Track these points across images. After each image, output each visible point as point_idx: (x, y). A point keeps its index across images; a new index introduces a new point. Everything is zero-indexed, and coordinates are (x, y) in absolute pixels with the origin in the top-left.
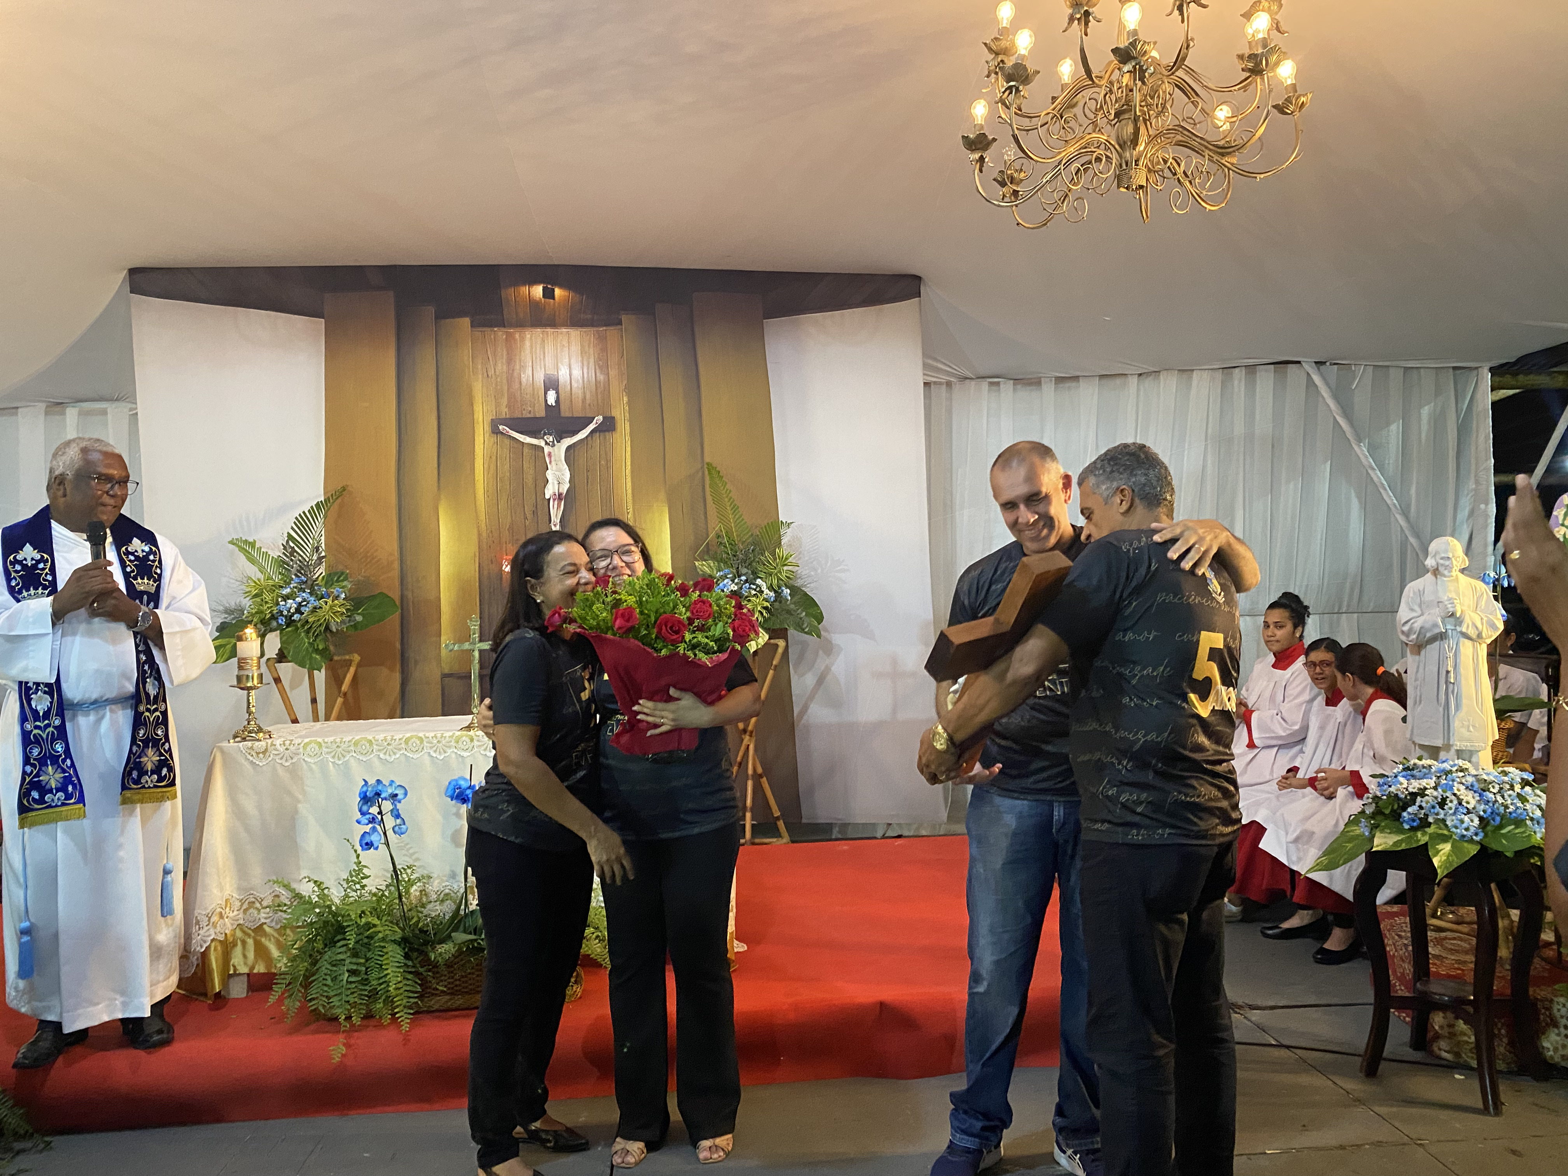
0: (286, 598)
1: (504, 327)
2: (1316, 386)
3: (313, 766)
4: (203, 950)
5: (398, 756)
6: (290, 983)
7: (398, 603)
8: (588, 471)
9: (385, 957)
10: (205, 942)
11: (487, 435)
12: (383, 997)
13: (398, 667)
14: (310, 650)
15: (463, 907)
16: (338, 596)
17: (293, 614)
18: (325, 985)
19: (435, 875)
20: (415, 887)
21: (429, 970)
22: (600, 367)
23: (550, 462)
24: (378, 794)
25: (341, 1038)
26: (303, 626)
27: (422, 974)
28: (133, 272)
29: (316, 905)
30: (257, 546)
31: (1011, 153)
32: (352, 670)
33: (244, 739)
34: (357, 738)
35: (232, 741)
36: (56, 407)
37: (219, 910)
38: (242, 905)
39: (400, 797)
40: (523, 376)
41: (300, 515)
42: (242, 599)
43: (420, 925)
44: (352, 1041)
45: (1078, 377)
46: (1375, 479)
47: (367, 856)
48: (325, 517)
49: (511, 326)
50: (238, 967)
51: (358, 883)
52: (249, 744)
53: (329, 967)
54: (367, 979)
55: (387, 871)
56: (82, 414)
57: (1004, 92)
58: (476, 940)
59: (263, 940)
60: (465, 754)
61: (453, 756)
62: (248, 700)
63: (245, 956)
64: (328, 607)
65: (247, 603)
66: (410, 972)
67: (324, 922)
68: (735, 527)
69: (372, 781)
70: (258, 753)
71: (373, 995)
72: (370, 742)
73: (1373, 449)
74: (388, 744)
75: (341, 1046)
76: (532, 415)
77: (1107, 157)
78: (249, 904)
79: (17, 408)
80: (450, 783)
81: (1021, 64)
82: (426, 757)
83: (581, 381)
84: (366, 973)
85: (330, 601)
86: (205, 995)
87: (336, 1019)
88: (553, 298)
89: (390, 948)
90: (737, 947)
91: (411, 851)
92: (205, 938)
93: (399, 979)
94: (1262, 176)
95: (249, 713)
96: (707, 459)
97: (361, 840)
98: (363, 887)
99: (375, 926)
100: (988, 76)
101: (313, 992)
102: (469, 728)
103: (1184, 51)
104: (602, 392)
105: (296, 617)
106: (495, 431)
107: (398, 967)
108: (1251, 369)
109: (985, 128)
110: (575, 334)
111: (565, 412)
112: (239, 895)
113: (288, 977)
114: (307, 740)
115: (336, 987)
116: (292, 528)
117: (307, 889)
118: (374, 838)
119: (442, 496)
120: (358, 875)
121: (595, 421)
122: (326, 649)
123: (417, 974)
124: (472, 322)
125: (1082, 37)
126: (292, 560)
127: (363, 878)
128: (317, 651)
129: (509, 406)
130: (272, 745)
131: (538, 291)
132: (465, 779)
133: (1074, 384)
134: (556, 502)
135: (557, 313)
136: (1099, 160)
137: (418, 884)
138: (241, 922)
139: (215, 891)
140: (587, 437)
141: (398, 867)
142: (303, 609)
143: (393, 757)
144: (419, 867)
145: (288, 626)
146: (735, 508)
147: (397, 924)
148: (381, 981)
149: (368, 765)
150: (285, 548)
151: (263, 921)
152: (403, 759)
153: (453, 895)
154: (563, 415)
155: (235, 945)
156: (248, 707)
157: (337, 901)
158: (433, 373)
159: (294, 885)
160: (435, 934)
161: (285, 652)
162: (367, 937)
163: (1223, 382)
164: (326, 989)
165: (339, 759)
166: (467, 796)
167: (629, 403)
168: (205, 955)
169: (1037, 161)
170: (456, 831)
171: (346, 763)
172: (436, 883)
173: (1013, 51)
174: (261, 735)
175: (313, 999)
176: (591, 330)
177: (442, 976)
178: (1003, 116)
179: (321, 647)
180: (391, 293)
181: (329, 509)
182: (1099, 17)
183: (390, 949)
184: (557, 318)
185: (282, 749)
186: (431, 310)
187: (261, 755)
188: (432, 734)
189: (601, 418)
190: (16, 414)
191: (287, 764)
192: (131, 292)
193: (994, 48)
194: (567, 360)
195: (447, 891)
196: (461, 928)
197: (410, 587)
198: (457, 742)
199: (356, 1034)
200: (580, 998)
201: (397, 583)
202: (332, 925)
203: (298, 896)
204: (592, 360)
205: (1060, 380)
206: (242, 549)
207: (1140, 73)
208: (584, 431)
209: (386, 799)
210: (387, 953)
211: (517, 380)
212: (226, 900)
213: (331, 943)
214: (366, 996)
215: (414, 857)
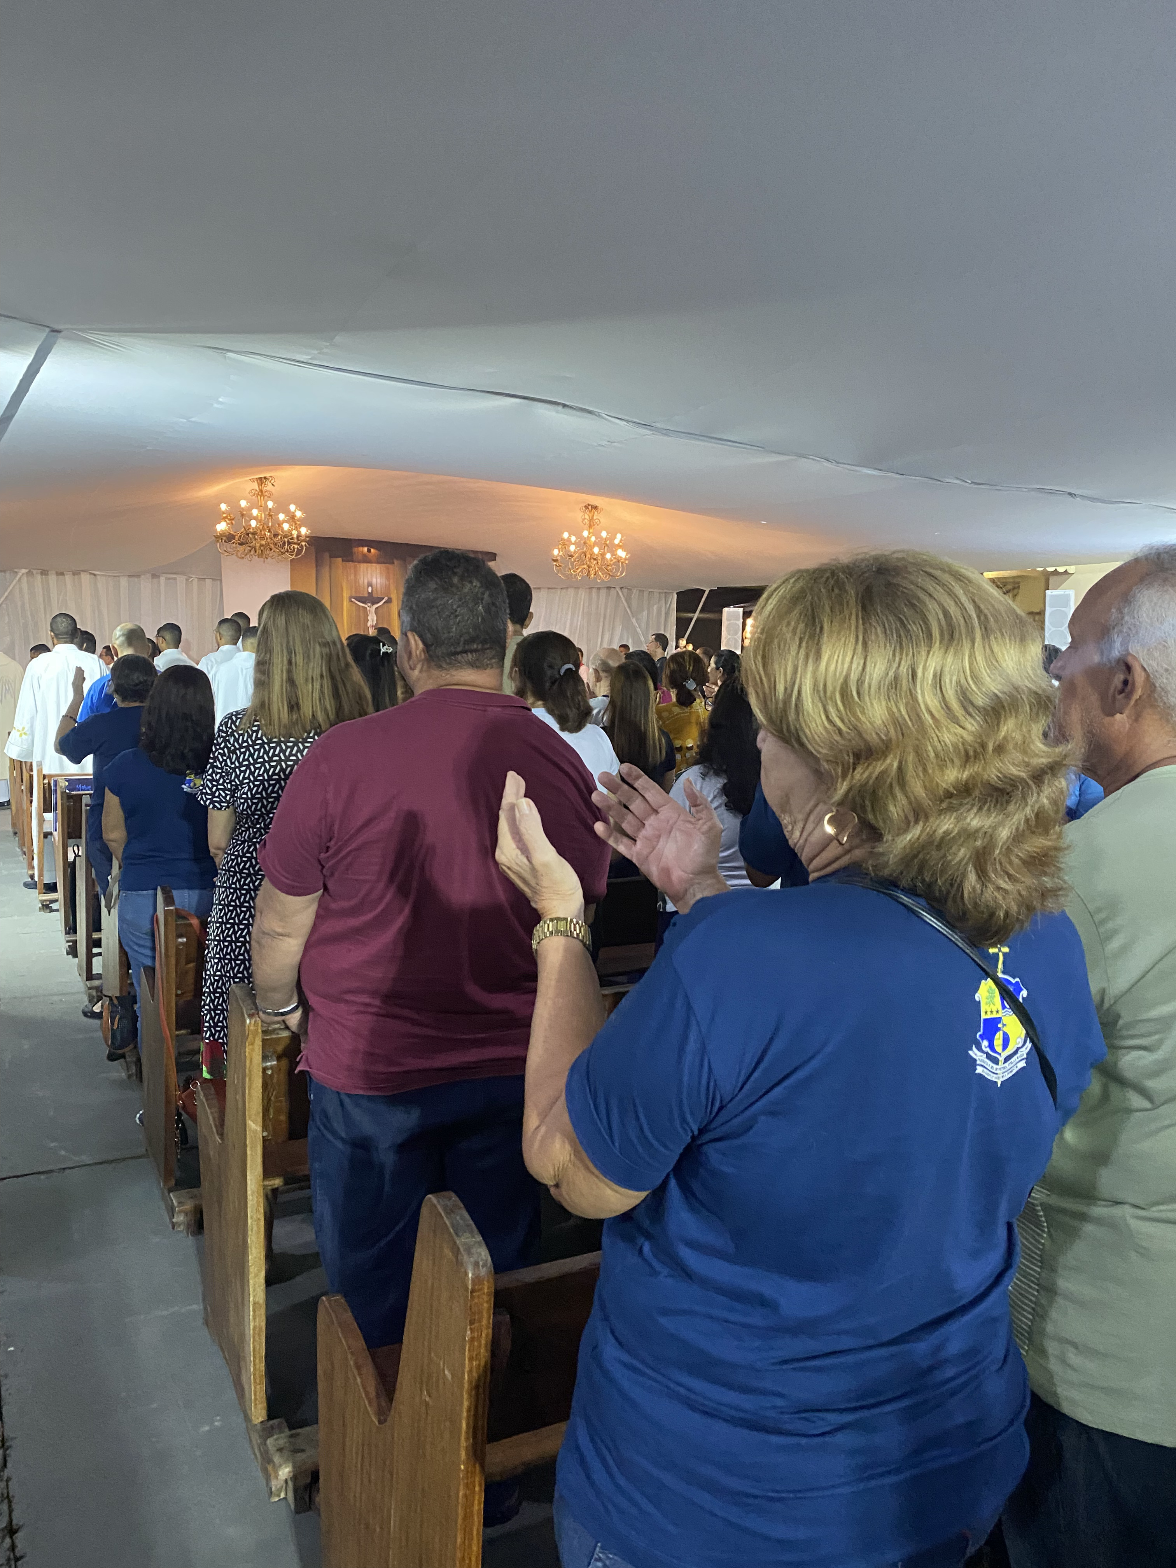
1: (353, 561)
2: (620, 596)
8: (382, 617)
22: (386, 579)
23: (369, 613)
40: (360, 581)
49: (356, 562)
73: (637, 620)
76: (363, 596)
83: (380, 584)
88: (371, 553)
104: (388, 588)
106: (350, 601)
110: (378, 566)
121: (384, 599)
124: (342, 560)
129: (355, 592)
131: (366, 549)
134: (371, 628)
140: (382, 605)
154: (374, 596)
158: (329, 578)
176: (384, 565)
184: (372, 560)
186: (328, 554)
189: (387, 598)
194: (375, 576)
204: (384, 576)
208: (381, 602)
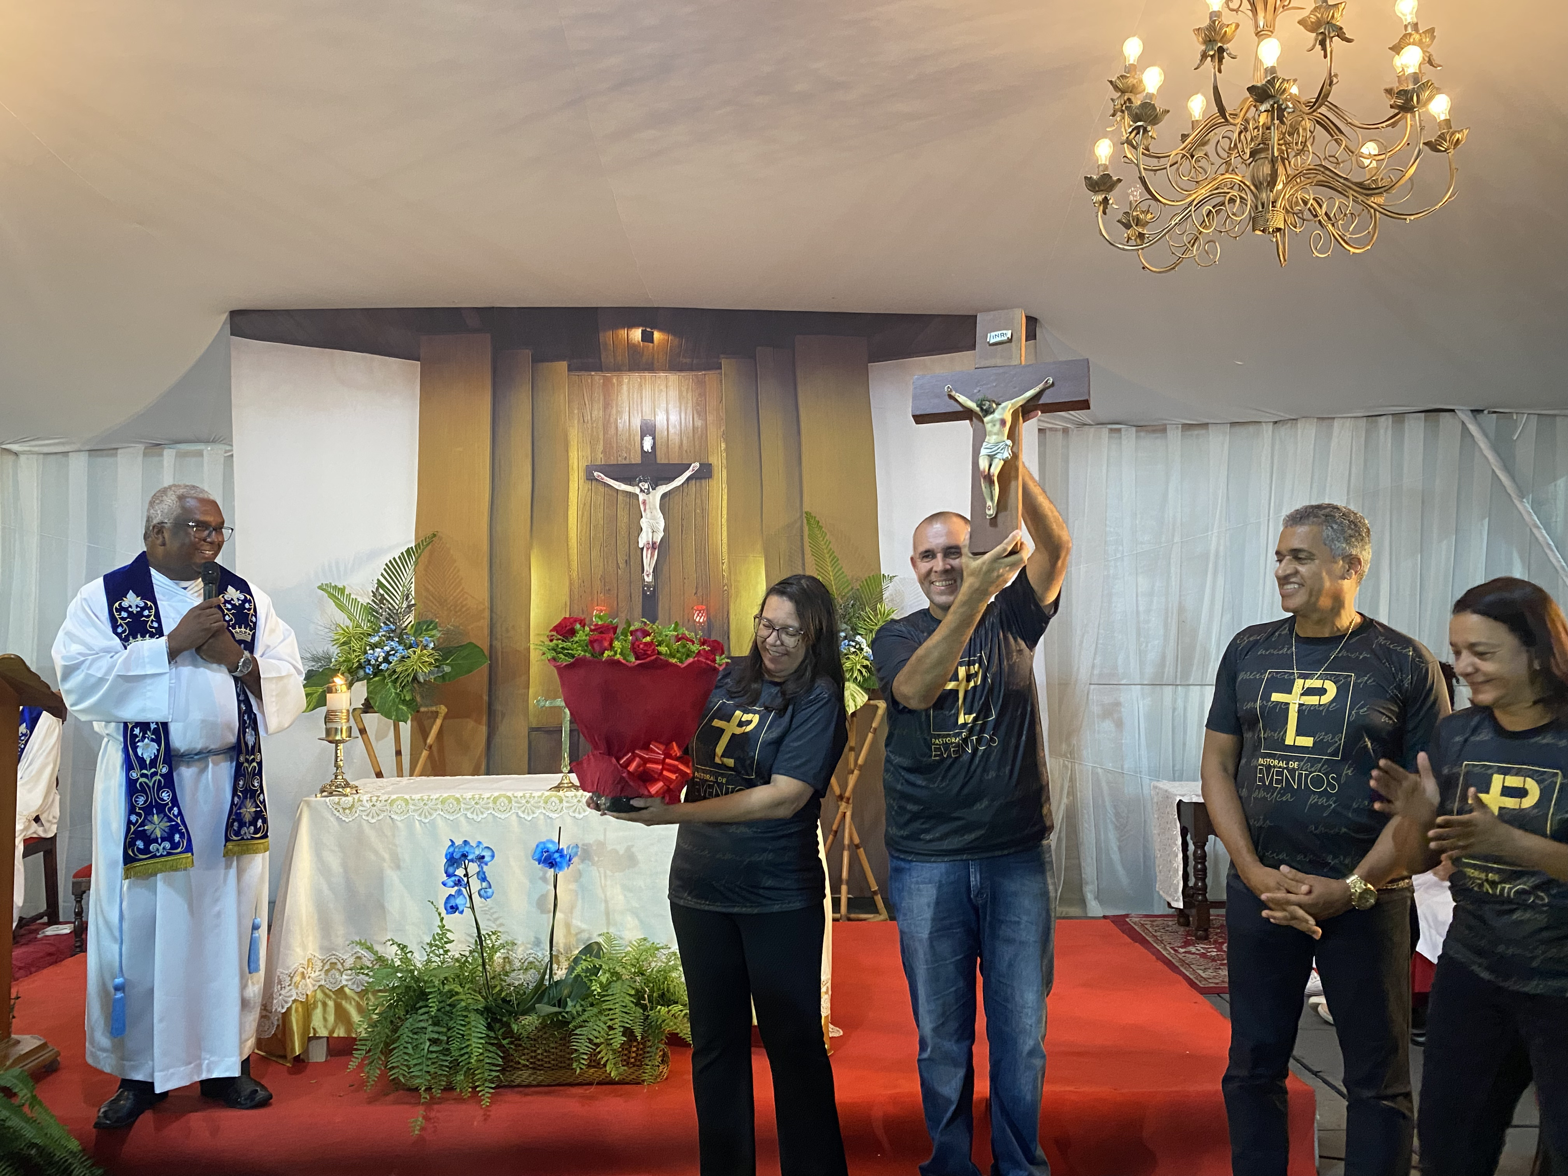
0: (374, 646)
1: (602, 371)
2: (1472, 436)
3: (399, 824)
4: (284, 1011)
5: (485, 815)
6: (370, 1051)
7: (487, 653)
8: (682, 519)
9: (468, 1027)
10: (286, 1002)
11: (581, 482)
12: (465, 1069)
13: (485, 719)
14: (397, 700)
15: (547, 977)
16: (427, 645)
17: (381, 663)
18: (405, 1053)
19: (519, 942)
20: (498, 954)
21: (511, 1043)
22: (698, 413)
23: (645, 510)
24: (465, 856)
25: (421, 1110)
26: (390, 676)
27: (504, 1046)
28: (234, 314)
29: (398, 969)
30: (347, 592)
31: (1136, 193)
32: (439, 722)
33: (331, 794)
34: (445, 795)
35: (319, 795)
36: (155, 448)
37: (301, 970)
38: (323, 966)
39: (487, 859)
40: (619, 421)
41: (390, 561)
42: (330, 646)
43: (503, 994)
44: (432, 1114)
45: (1205, 425)
46: (1541, 539)
47: (451, 920)
48: (416, 563)
49: (608, 370)
50: (318, 1030)
51: (442, 948)
52: (336, 799)
53: (411, 1035)
54: (448, 1049)
55: (472, 937)
56: (181, 455)
57: (1131, 133)
58: (560, 1013)
59: (344, 1002)
60: (554, 816)
61: (542, 817)
62: (336, 753)
63: (325, 1019)
64: (416, 657)
65: (334, 650)
66: (492, 1044)
67: (407, 987)
68: (835, 580)
69: (459, 842)
70: (344, 809)
71: (455, 1066)
72: (457, 800)
73: (1537, 506)
74: (476, 803)
75: (420, 1119)
76: (627, 462)
77: (1241, 198)
78: (331, 966)
79: (117, 449)
80: (537, 846)
81: (1150, 104)
82: (514, 817)
83: (678, 427)
84: (447, 1043)
85: (418, 651)
86: (284, 1057)
87: (417, 1089)
88: (652, 342)
89: (473, 1016)
90: (833, 1032)
91: (495, 916)
92: (286, 999)
93: (481, 1051)
94: (1412, 218)
95: (337, 767)
96: (806, 508)
97: (446, 903)
98: (446, 952)
99: (457, 993)
100: (1113, 115)
101: (394, 1061)
102: (558, 788)
103: (1327, 87)
104: (699, 438)
105: (384, 666)
106: (590, 478)
107: (481, 1038)
108: (1399, 417)
109: (1110, 167)
110: (673, 378)
111: (661, 459)
112: (321, 954)
113: (369, 1043)
114: (394, 797)
115: (417, 1056)
116: (382, 575)
117: (391, 952)
118: (459, 901)
119: (534, 544)
120: (441, 940)
121: (691, 468)
122: (413, 700)
123: (500, 1046)
124: (569, 366)
125: (1215, 75)
126: (381, 608)
127: (446, 943)
128: (404, 702)
129: (604, 452)
130: (359, 800)
131: (636, 334)
132: (552, 842)
133: (1203, 432)
134: (650, 551)
135: (656, 357)
136: (1232, 201)
137: (502, 951)
138: (323, 983)
139: (298, 950)
140: (683, 484)
141: (483, 932)
142: (391, 658)
143: (481, 816)
144: (504, 933)
145: (375, 675)
146: (835, 560)
147: (480, 993)
148: (463, 1052)
149: (455, 825)
150: (374, 596)
151: (344, 983)
152: (490, 818)
153: (537, 963)
154: (659, 461)
155: (315, 1007)
156: (336, 761)
157: (419, 965)
158: (529, 417)
159: (377, 948)
160: (518, 1005)
161: (371, 701)
162: (449, 1005)
163: (1367, 431)
164: (407, 1058)
165: (426, 817)
166: (555, 859)
167: (727, 449)
168: (286, 1015)
169: (1165, 204)
170: (542, 895)
171: (433, 823)
172: (520, 950)
173: (1140, 89)
174: (348, 790)
175: (393, 1068)
176: (690, 375)
177: (525, 1048)
178: (1129, 156)
179: (408, 698)
180: (489, 336)
181: (419, 557)
182: (1234, 53)
183: (473, 1019)
184: (656, 362)
185: (368, 805)
186: (527, 353)
187: (347, 811)
188: (520, 794)
189: (698, 464)
190: (116, 455)
191: (373, 821)
192: (233, 334)
193: (1120, 85)
194: (664, 405)
195: (531, 959)
196: (546, 1000)
197: (499, 637)
198: (546, 802)
199: (436, 1107)
200: (666, 1079)
201: (486, 631)
202: (415, 991)
203: (380, 959)
204: (690, 405)
205: (1187, 427)
206: (332, 596)
207: (1278, 112)
208: (680, 478)
209: (472, 861)
210: (469, 1023)
211: (613, 425)
212: (308, 960)
213: (412, 1009)
214: (447, 1066)
215: (498, 922)
